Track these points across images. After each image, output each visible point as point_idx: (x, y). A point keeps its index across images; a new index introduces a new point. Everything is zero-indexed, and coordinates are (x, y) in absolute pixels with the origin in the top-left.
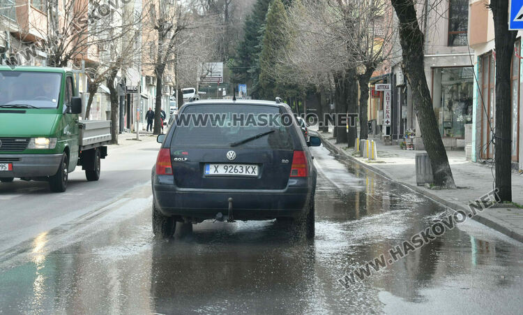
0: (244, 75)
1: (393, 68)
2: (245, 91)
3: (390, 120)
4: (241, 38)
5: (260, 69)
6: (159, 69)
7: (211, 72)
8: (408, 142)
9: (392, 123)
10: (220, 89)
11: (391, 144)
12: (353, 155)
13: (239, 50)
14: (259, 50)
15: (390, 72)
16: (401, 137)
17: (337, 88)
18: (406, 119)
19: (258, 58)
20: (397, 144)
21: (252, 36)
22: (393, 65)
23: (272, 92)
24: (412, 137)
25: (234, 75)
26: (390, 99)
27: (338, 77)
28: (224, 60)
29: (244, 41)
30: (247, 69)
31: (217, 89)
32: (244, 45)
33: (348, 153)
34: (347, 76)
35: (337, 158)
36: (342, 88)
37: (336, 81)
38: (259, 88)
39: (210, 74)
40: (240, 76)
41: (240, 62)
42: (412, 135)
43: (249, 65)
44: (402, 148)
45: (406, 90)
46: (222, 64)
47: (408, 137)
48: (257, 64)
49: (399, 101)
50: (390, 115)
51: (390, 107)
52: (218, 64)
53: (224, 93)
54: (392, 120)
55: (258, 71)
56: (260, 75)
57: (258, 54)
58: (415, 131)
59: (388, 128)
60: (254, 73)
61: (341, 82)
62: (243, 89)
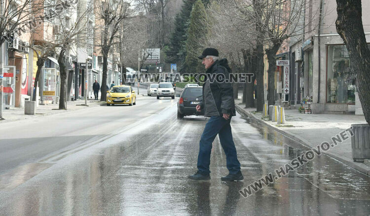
0: (174, 57)
1: (291, 48)
2: (175, 69)
3: (288, 89)
4: (173, 30)
5: (186, 52)
6: (106, 50)
7: (151, 56)
8: (305, 107)
9: (290, 92)
10: (158, 68)
11: (290, 109)
12: (262, 119)
13: (171, 39)
14: (185, 39)
15: (289, 51)
16: (298, 103)
17: (246, 63)
18: (303, 88)
19: (185, 44)
20: (295, 108)
21: (180, 29)
22: (291, 45)
23: (195, 69)
24: (309, 103)
25: (168, 57)
26: (289, 72)
27: (246, 54)
28: (160, 47)
29: (175, 32)
30: (177, 53)
31: (155, 68)
32: (175, 35)
33: (258, 116)
34: (254, 53)
35: (248, 122)
36: (250, 63)
37: (245, 57)
38: (185, 66)
39: (150, 56)
40: (172, 58)
41: (172, 47)
42: (309, 101)
43: (178, 50)
44: (301, 112)
45: (303, 64)
46: (159, 49)
47: (305, 102)
48: (184, 49)
49: (296, 73)
50: (288, 85)
51: (289, 79)
52: (156, 49)
53: (160, 70)
54: (290, 89)
55: (185, 54)
56: (186, 57)
57: (185, 42)
58: (312, 97)
59: (287, 96)
60: (182, 55)
61: (249, 58)
62: (174, 67)
